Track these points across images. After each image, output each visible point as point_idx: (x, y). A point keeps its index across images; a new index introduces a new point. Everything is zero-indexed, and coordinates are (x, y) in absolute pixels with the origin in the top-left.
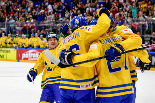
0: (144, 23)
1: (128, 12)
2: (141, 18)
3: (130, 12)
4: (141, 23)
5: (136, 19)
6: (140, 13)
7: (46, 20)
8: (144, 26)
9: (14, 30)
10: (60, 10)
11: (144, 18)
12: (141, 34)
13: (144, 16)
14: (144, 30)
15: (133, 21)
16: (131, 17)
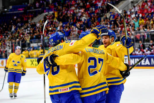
0: (144, 34)
1: (132, 27)
2: (142, 30)
3: (134, 26)
4: (142, 34)
5: (138, 31)
6: (141, 27)
7: (72, 35)
8: (144, 36)
9: (48, 45)
10: (82, 28)
11: (144, 30)
12: (143, 42)
13: (144, 29)
14: (144, 39)
15: (136, 33)
16: (134, 30)
